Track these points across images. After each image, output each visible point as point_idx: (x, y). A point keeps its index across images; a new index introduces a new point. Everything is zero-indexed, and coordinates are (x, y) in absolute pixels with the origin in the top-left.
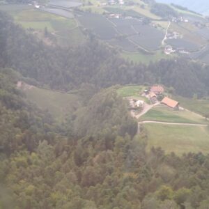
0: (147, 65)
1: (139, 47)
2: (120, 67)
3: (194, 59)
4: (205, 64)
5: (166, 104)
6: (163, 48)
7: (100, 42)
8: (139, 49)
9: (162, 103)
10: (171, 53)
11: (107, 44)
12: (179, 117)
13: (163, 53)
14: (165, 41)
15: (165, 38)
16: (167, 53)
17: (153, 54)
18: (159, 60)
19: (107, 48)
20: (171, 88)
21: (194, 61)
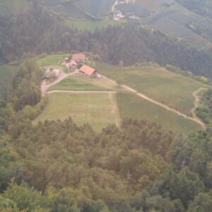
0: (93, 32)
1: (87, 13)
2: (63, 35)
3: (144, 25)
4: (153, 30)
5: (83, 73)
6: (112, 14)
7: (44, 8)
8: (86, 15)
9: (80, 71)
10: (120, 19)
11: (52, 10)
12: (91, 85)
13: (111, 19)
14: (115, 7)
15: (116, 3)
16: (116, 19)
17: (100, 20)
18: (106, 26)
19: (51, 15)
20: (97, 55)
21: (143, 27)
